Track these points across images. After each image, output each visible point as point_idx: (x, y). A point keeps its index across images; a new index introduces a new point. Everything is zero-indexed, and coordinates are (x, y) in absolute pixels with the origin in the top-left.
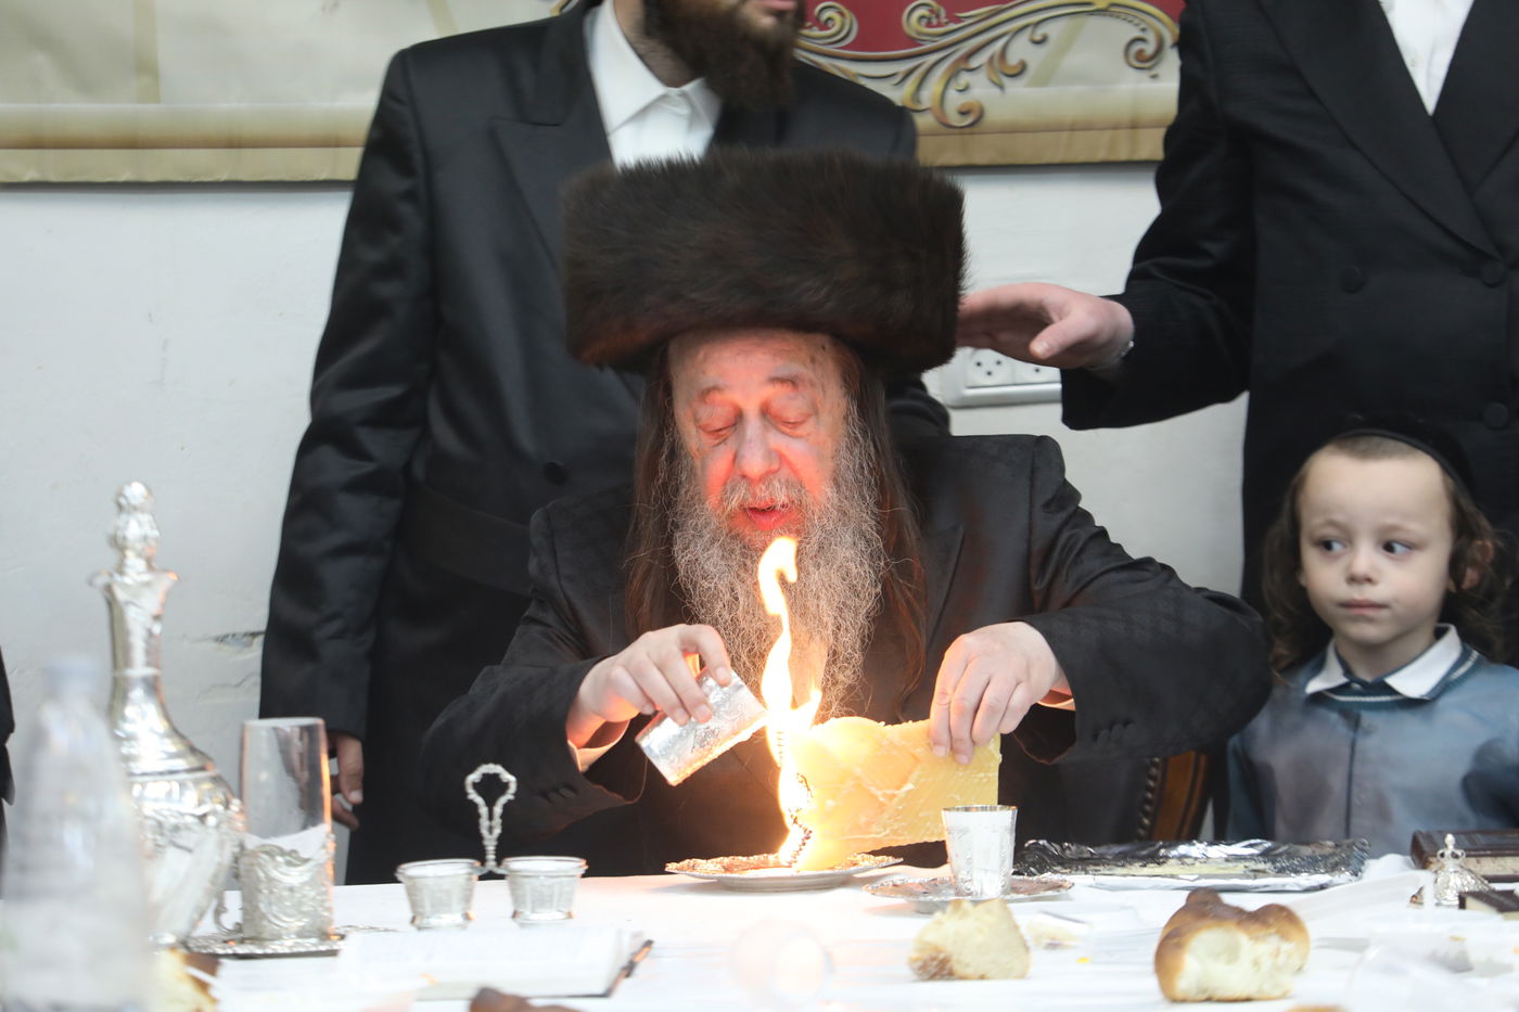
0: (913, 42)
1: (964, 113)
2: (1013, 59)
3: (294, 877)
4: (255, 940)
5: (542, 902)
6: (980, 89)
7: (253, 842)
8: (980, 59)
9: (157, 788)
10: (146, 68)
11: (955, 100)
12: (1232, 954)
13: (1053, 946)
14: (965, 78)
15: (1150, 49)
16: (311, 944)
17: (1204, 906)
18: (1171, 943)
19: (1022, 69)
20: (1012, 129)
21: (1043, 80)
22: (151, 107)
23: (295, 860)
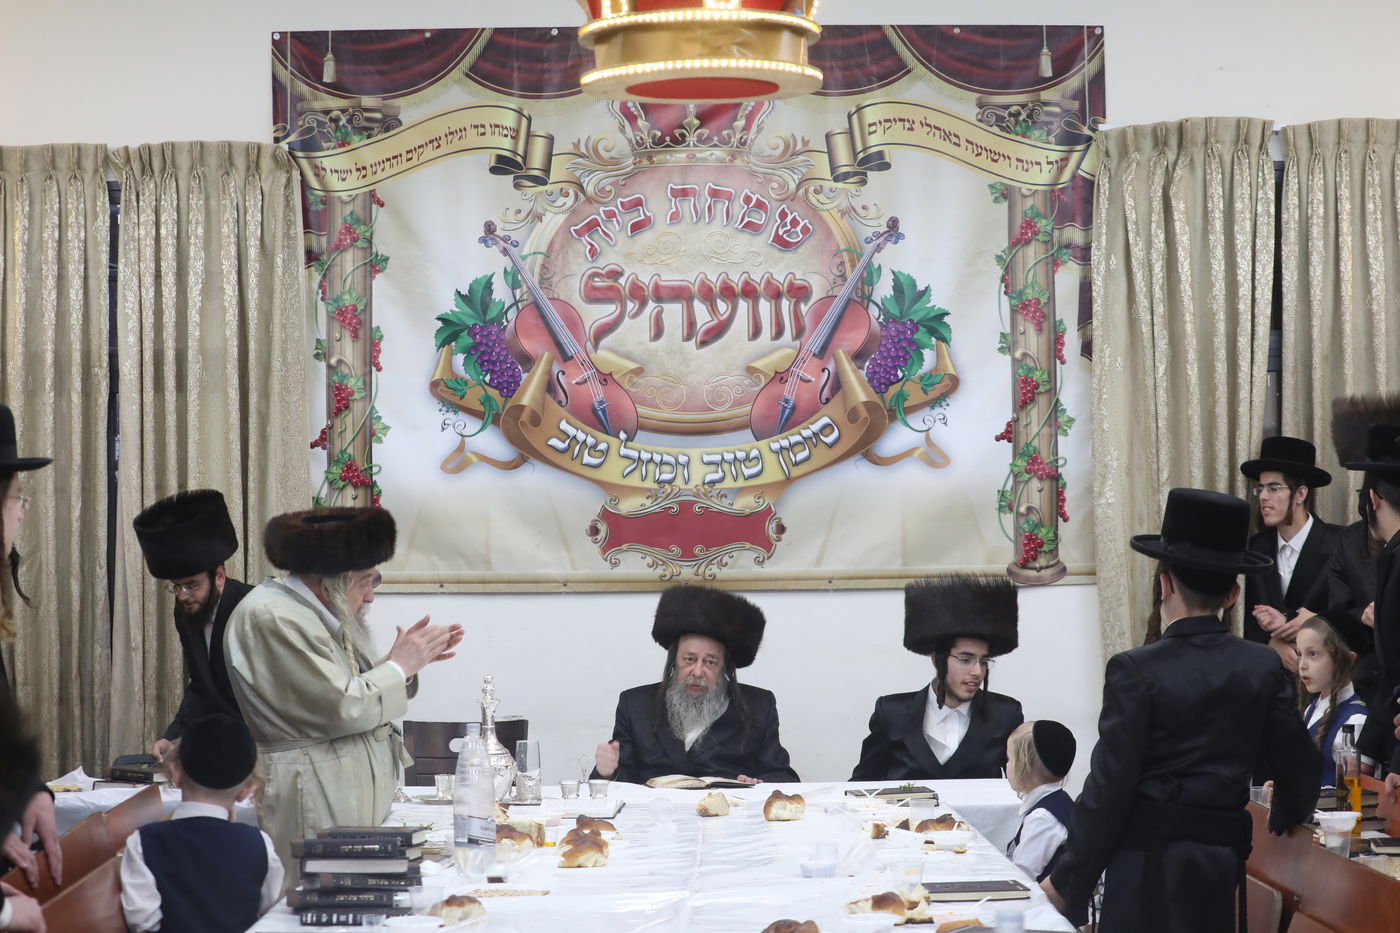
0: (696, 556)
1: (710, 576)
2: (724, 562)
3: (531, 783)
4: (520, 800)
5: (599, 792)
6: (715, 569)
7: (519, 773)
8: (715, 561)
9: (493, 759)
10: (488, 562)
11: (708, 572)
12: (785, 808)
13: (736, 806)
14: (710, 567)
15: (761, 560)
16: (535, 802)
17: (777, 795)
18: (768, 805)
19: (727, 564)
20: (723, 581)
21: (732, 567)
22: (488, 572)
23: (530, 778)
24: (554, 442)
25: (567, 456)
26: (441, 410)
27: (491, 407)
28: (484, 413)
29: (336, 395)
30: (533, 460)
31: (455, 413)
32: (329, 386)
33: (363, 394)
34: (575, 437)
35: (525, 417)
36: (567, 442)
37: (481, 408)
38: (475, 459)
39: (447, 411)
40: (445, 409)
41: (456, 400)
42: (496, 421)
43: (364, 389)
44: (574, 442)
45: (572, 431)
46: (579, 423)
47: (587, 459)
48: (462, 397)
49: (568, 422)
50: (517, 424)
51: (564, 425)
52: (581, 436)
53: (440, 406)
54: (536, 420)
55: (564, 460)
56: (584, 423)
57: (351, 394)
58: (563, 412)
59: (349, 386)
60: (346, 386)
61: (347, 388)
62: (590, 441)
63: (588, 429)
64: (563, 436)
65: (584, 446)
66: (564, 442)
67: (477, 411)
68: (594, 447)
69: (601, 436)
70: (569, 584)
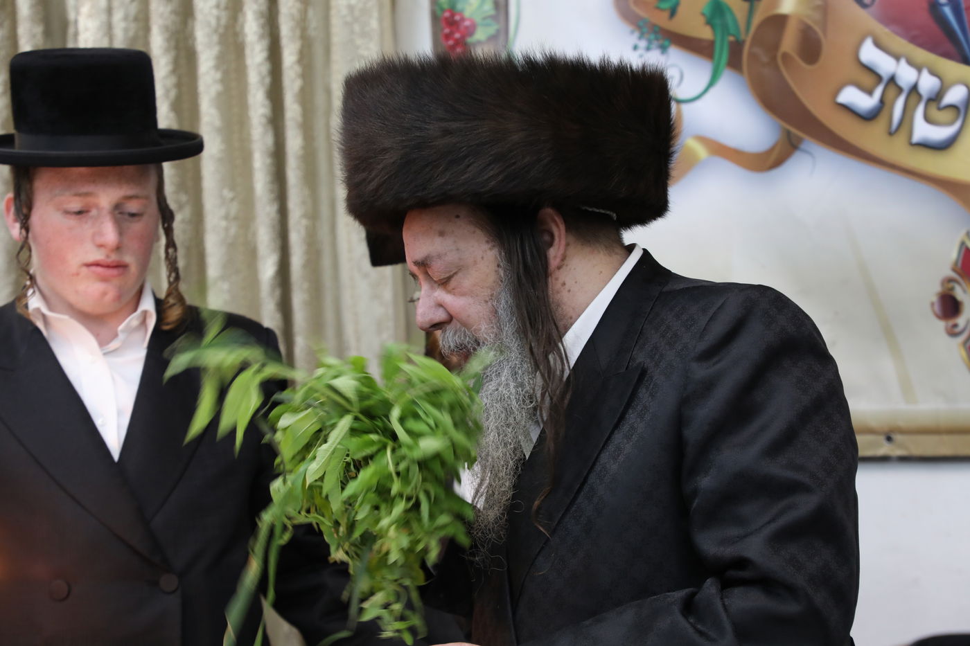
24: (851, 96)
25: (879, 127)
26: (635, 48)
27: (725, 28)
28: (712, 44)
29: (447, 37)
30: (810, 145)
31: (663, 49)
32: (435, 18)
33: (492, 30)
34: (892, 80)
35: (789, 42)
36: (878, 92)
37: (706, 33)
38: (701, 151)
39: (648, 49)
40: (643, 44)
41: (662, 20)
42: (735, 63)
43: (495, 18)
44: (892, 91)
45: (885, 64)
46: (901, 44)
47: (923, 130)
48: (673, 12)
49: (878, 44)
50: (774, 58)
51: (869, 53)
52: (906, 75)
53: (634, 39)
54: (811, 49)
55: (871, 138)
56: (914, 40)
57: (471, 30)
58: (866, 19)
59: (467, 14)
60: (461, 14)
61: (463, 19)
62: (928, 83)
63: (922, 55)
64: (868, 80)
65: (914, 98)
66: (870, 92)
67: (699, 41)
68: (936, 98)
69: (952, 68)
70: (898, 438)
